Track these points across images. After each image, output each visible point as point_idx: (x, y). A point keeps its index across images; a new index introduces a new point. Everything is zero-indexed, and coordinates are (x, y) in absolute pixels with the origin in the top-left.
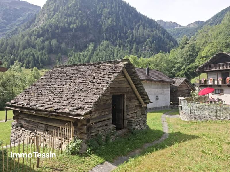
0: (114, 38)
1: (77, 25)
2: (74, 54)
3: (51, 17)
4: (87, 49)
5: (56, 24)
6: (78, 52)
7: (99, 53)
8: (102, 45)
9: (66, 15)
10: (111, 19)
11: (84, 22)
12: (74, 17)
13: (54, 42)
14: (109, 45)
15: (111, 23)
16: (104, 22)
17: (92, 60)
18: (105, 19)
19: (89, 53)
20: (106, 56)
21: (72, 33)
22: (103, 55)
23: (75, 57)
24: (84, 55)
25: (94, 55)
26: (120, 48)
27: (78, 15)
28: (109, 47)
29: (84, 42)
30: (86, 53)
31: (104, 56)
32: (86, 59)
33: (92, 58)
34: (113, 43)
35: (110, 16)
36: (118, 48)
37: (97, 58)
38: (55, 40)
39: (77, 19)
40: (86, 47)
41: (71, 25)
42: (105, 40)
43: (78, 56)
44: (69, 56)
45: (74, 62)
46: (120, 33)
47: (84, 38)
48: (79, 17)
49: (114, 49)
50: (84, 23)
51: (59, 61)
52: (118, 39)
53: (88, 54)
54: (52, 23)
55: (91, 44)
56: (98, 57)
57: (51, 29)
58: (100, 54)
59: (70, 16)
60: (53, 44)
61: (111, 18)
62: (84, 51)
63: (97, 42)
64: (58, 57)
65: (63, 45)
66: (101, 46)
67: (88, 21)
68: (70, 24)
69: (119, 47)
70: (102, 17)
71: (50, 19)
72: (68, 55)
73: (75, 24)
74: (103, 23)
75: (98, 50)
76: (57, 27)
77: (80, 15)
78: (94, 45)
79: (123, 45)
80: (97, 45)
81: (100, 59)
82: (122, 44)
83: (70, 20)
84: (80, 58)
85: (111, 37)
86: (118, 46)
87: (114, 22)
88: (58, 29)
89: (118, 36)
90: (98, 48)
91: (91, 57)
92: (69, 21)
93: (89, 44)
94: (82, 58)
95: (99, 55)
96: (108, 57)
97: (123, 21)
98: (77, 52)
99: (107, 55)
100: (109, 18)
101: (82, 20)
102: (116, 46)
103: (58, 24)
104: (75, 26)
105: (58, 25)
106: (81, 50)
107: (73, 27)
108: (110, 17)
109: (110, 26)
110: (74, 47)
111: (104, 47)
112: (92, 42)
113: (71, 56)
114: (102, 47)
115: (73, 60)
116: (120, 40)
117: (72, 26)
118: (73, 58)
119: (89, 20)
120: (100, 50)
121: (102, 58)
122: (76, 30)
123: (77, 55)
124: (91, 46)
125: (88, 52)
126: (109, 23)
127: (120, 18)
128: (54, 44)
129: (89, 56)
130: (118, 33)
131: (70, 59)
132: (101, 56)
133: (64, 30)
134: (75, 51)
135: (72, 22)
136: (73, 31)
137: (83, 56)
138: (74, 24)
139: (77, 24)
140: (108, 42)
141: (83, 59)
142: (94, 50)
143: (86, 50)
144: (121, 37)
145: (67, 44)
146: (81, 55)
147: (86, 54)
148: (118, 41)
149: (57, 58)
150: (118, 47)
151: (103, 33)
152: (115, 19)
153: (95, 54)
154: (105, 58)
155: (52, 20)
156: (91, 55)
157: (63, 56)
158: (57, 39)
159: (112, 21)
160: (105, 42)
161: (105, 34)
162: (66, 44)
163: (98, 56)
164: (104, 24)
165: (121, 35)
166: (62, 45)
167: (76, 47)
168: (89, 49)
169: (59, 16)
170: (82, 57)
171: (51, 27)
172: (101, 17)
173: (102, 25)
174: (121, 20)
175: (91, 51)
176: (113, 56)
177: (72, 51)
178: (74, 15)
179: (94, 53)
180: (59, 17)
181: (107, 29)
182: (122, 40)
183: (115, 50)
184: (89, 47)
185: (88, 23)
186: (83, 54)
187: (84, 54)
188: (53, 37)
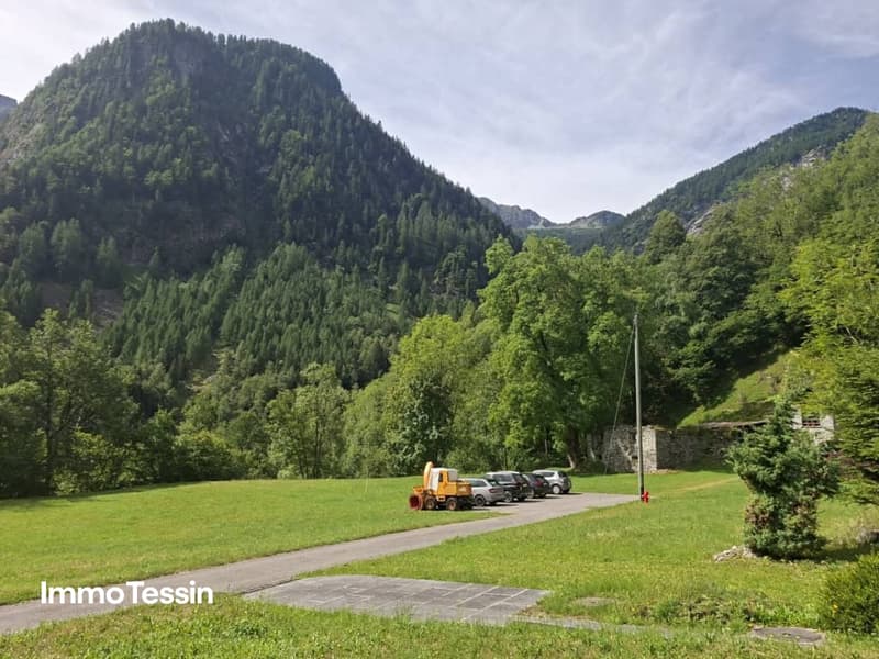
0: (326, 239)
1: (173, 175)
2: (155, 288)
3: (62, 135)
4: (214, 270)
5: (82, 163)
6: (172, 278)
7: (262, 287)
8: (276, 260)
9: (129, 134)
10: (312, 169)
11: (205, 169)
12: (162, 143)
13: (66, 232)
14: (304, 260)
15: (313, 184)
16: (288, 176)
17: (232, 314)
18: (292, 166)
19: (221, 287)
20: (292, 302)
21: (149, 205)
22: (280, 296)
23: (156, 298)
24: (200, 295)
25: (242, 294)
26: (347, 275)
27: (182, 139)
28: (307, 268)
29: (200, 241)
30: (206, 285)
31: (285, 299)
32: (206, 309)
33: (232, 306)
34: (320, 257)
35: (310, 156)
36: (341, 274)
37: (256, 307)
38: (74, 223)
39: (175, 153)
40: (207, 262)
41: (151, 172)
42: (290, 244)
43: (173, 294)
44: (127, 292)
45: (152, 318)
46: (347, 221)
47: (202, 226)
48: (186, 148)
49: (324, 275)
50: (206, 173)
51: (84, 310)
52: (342, 242)
53: (216, 290)
54: (66, 155)
55: (232, 252)
56: (260, 305)
57: (56, 178)
58: (268, 292)
59: (147, 138)
60: (60, 239)
61: (313, 164)
62: (200, 279)
63: (256, 247)
64: (77, 294)
65: (107, 249)
66: (270, 264)
67: (221, 167)
68: (144, 168)
69: (344, 273)
70: (280, 159)
71: (59, 144)
72: (127, 288)
73: (167, 173)
74: (284, 181)
75: (260, 277)
76: (86, 175)
77: (189, 140)
78: (243, 256)
79: (359, 265)
80: (255, 259)
81: (269, 310)
82: (354, 260)
83: (148, 155)
84: (178, 304)
85: (311, 232)
86: (338, 267)
87: (328, 183)
88: (91, 183)
89: (340, 230)
90: (260, 270)
91: (228, 301)
92: (140, 158)
93: (223, 253)
94: (189, 304)
95: (263, 297)
96: (302, 304)
97: (359, 180)
98: (167, 280)
99: (298, 296)
100: (304, 165)
101: (197, 158)
102: (331, 265)
103: (91, 164)
104: (166, 176)
105: (94, 168)
106: (185, 275)
107: (158, 182)
108: (310, 162)
109: (309, 193)
110: (154, 260)
111: (285, 267)
112: (235, 245)
113: (138, 295)
114: (277, 267)
115: (147, 312)
116: (347, 246)
117: (153, 179)
118: (146, 302)
119: (226, 162)
120: (266, 277)
121: (278, 307)
122: (168, 193)
123: (168, 290)
124: (230, 261)
125: (216, 282)
126: (308, 181)
127: (350, 170)
128: (65, 242)
129: (220, 296)
130: (341, 222)
131: (135, 307)
132: (272, 299)
133: (117, 188)
134: (159, 276)
135: (155, 164)
136: (154, 198)
137: (194, 295)
138: (162, 171)
139: (178, 173)
140: (302, 249)
141: (191, 308)
142: (240, 277)
143: (208, 274)
144: (349, 237)
145: (124, 247)
146: (183, 291)
147: (206, 289)
148: (341, 251)
149: (72, 299)
150: (341, 270)
151: (281, 216)
152: (328, 170)
153: (246, 291)
154: (290, 309)
155: (63, 145)
156: (229, 297)
157: (100, 293)
158: (81, 223)
159: (319, 175)
160: (290, 249)
161: (291, 221)
162: (118, 245)
163: (258, 297)
164: (288, 183)
165: (354, 229)
166: (102, 246)
167: (164, 260)
168: (219, 271)
169: (98, 134)
170: (187, 302)
171: (58, 171)
172: (275, 157)
173: (275, 188)
174: (353, 179)
175: (231, 279)
176: (323, 303)
177: (145, 275)
178: (167, 138)
179: (243, 289)
180: (100, 138)
181: (297, 206)
182: (354, 248)
183: (330, 281)
184: (221, 261)
185: (220, 174)
186: (193, 290)
187: (197, 290)
188: (64, 213)
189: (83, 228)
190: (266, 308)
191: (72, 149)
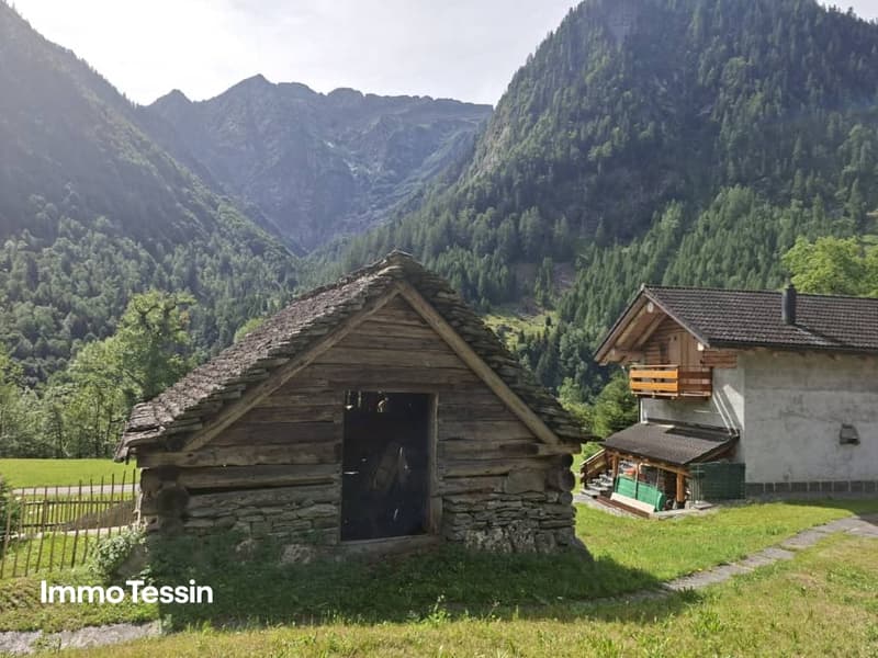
0: (778, 172)
1: (613, 145)
2: (601, 256)
3: (522, 133)
4: (654, 231)
5: (537, 155)
6: (616, 245)
7: (702, 240)
8: (718, 209)
9: (573, 118)
10: (760, 95)
11: (642, 130)
12: (602, 116)
13: (529, 219)
14: (750, 201)
15: (761, 113)
16: (730, 111)
17: (671, 273)
18: (735, 100)
19: (661, 246)
20: (735, 251)
21: (593, 179)
22: (721, 248)
23: (602, 266)
24: (640, 257)
25: (681, 249)
26: (806, 210)
27: (619, 106)
28: (753, 210)
29: (642, 204)
30: (645, 248)
31: (727, 250)
32: (646, 270)
33: (670, 264)
34: (771, 193)
35: (758, 81)
36: (797, 210)
37: (695, 262)
38: (535, 210)
39: (613, 123)
40: (647, 222)
41: (593, 148)
42: (733, 187)
43: (616, 261)
44: (578, 263)
45: (599, 285)
46: (807, 147)
47: (642, 188)
48: (623, 115)
49: (775, 215)
50: (643, 134)
51: (546, 284)
52: (798, 172)
53: (655, 250)
54: (525, 153)
55: (671, 210)
56: (700, 259)
57: (519, 175)
58: (709, 243)
59: (589, 116)
60: (525, 227)
61: (761, 90)
62: (641, 241)
63: (694, 198)
64: (540, 270)
65: (560, 228)
66: (711, 213)
67: (658, 123)
68: (585, 147)
69: (802, 207)
70: (722, 95)
71: (521, 141)
72: (578, 260)
73: (608, 144)
74: (725, 120)
75: (701, 230)
76: (541, 166)
77: (626, 105)
78: (682, 213)
79: (822, 193)
80: (696, 209)
81: (709, 265)
82: (815, 189)
83: (589, 132)
84: (622, 266)
85: (760, 168)
86: (794, 201)
87: (778, 106)
88: (545, 172)
89: (796, 158)
90: (700, 222)
91: (668, 259)
92: (583, 136)
93: (662, 211)
94: (630, 268)
95: (703, 250)
96: (746, 253)
97: (822, 91)
98: (610, 247)
99: (742, 244)
100: (750, 93)
101: (633, 122)
102: (784, 202)
103: (544, 154)
104: (606, 149)
105: (546, 158)
106: (626, 239)
107: (599, 154)
108: (757, 87)
109: (755, 125)
110: (600, 230)
111: (728, 214)
112: (673, 201)
113: (587, 264)
114: (718, 217)
115: (594, 279)
116: (805, 176)
117: (595, 154)
118: (594, 270)
119: (665, 115)
120: (707, 228)
121: (719, 260)
122: (609, 164)
123: (612, 257)
124: (669, 219)
125: (655, 242)
126: (754, 110)
127: (808, 83)
128: (528, 228)
129: (659, 256)
130: (797, 148)
131: (584, 276)
132: (713, 252)
133: (567, 171)
134: (605, 244)
135: (596, 138)
136: (596, 172)
137: (634, 258)
138: (602, 144)
139: (616, 143)
140: (747, 191)
141: (633, 272)
142: (679, 234)
143: (648, 235)
144: (808, 164)
145: (575, 222)
146: (626, 254)
147: (646, 251)
148: (798, 183)
149: (537, 275)
150: (798, 206)
151: (723, 159)
152: (779, 92)
153: (686, 245)
154: (733, 259)
155: (525, 142)
156: (668, 254)
157: (557, 267)
158: (540, 210)
159: (768, 100)
160: (734, 194)
161: (735, 160)
162: (569, 221)
163: (697, 251)
164: (730, 119)
165: (815, 153)
166: (557, 226)
167: (607, 229)
168: (659, 231)
169: (549, 125)
170: (628, 266)
171: (520, 168)
172: (718, 93)
173: (716, 128)
174: (813, 92)
175: (670, 237)
176: (773, 247)
177: (593, 245)
178: (605, 111)
179: (683, 244)
180: (550, 129)
181: (741, 142)
182: (816, 176)
183: (781, 221)
184: (660, 220)
185: (657, 131)
186: (634, 252)
187: (638, 252)
188: (527, 203)
189: (542, 213)
190: (706, 261)
191: (529, 145)
